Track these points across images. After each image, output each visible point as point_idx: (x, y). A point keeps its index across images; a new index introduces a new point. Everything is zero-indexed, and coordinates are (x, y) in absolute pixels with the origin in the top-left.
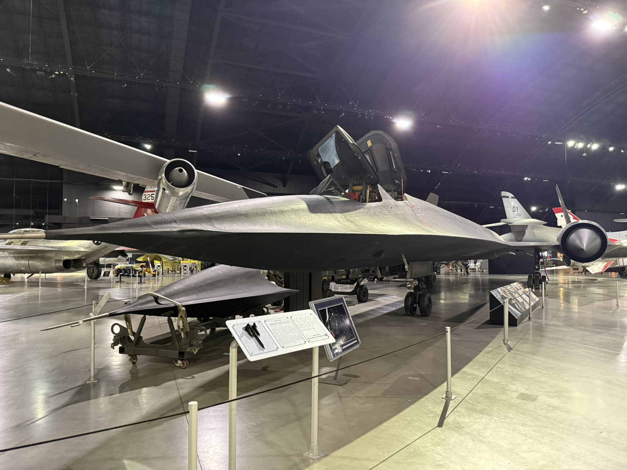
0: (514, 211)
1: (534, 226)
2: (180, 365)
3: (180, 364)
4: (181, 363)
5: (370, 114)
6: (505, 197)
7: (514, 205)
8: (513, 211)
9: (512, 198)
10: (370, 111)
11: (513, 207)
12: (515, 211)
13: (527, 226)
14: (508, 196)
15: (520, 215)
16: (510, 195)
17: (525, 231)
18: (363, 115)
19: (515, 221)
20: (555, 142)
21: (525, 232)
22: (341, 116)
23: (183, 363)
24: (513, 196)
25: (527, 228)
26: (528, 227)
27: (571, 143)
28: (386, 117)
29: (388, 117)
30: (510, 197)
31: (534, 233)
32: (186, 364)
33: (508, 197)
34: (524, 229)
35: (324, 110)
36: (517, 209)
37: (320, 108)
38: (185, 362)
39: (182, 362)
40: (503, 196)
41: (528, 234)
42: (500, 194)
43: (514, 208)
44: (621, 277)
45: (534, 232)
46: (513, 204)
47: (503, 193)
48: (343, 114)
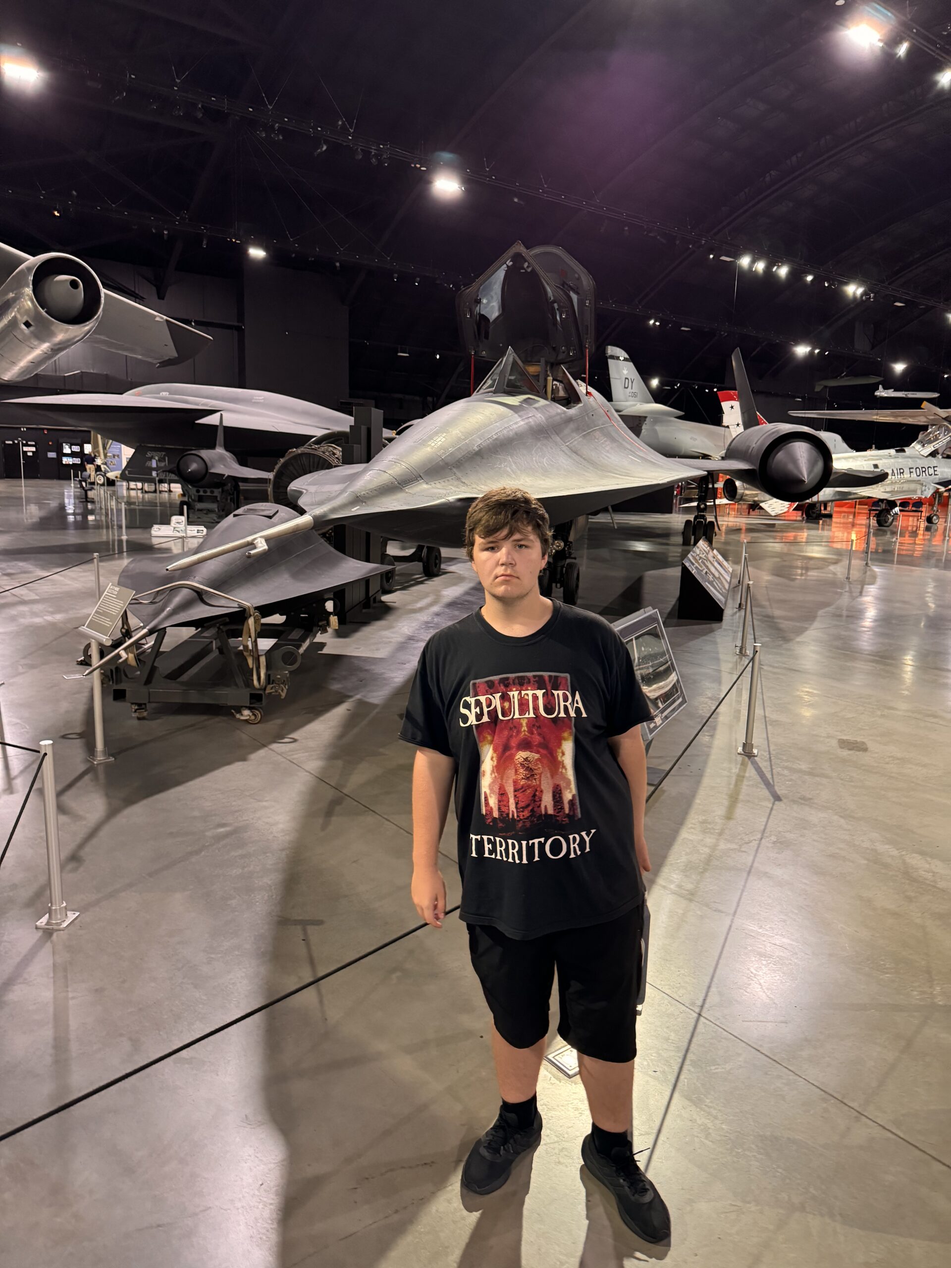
0: (626, 386)
1: (658, 417)
2: (248, 718)
3: (249, 715)
4: (251, 714)
5: (382, 155)
6: (612, 357)
7: (627, 374)
8: (625, 388)
9: (625, 360)
10: (381, 146)
11: (626, 378)
12: (627, 388)
13: (646, 417)
14: (618, 355)
15: (634, 395)
16: (622, 354)
17: (641, 427)
18: (366, 153)
19: (627, 407)
20: (720, 257)
21: (642, 430)
22: (319, 150)
23: (254, 714)
24: (628, 357)
25: (645, 421)
26: (647, 419)
27: (745, 261)
28: (415, 166)
29: (418, 166)
30: (622, 358)
31: (655, 432)
32: (259, 715)
33: (618, 358)
34: (640, 424)
35: (281, 130)
36: (632, 383)
37: (273, 126)
38: (257, 712)
39: (251, 712)
40: (609, 354)
41: (645, 433)
42: (604, 351)
43: (627, 380)
44: (807, 522)
45: (656, 430)
46: (625, 372)
47: (612, 350)
48: (325, 148)
